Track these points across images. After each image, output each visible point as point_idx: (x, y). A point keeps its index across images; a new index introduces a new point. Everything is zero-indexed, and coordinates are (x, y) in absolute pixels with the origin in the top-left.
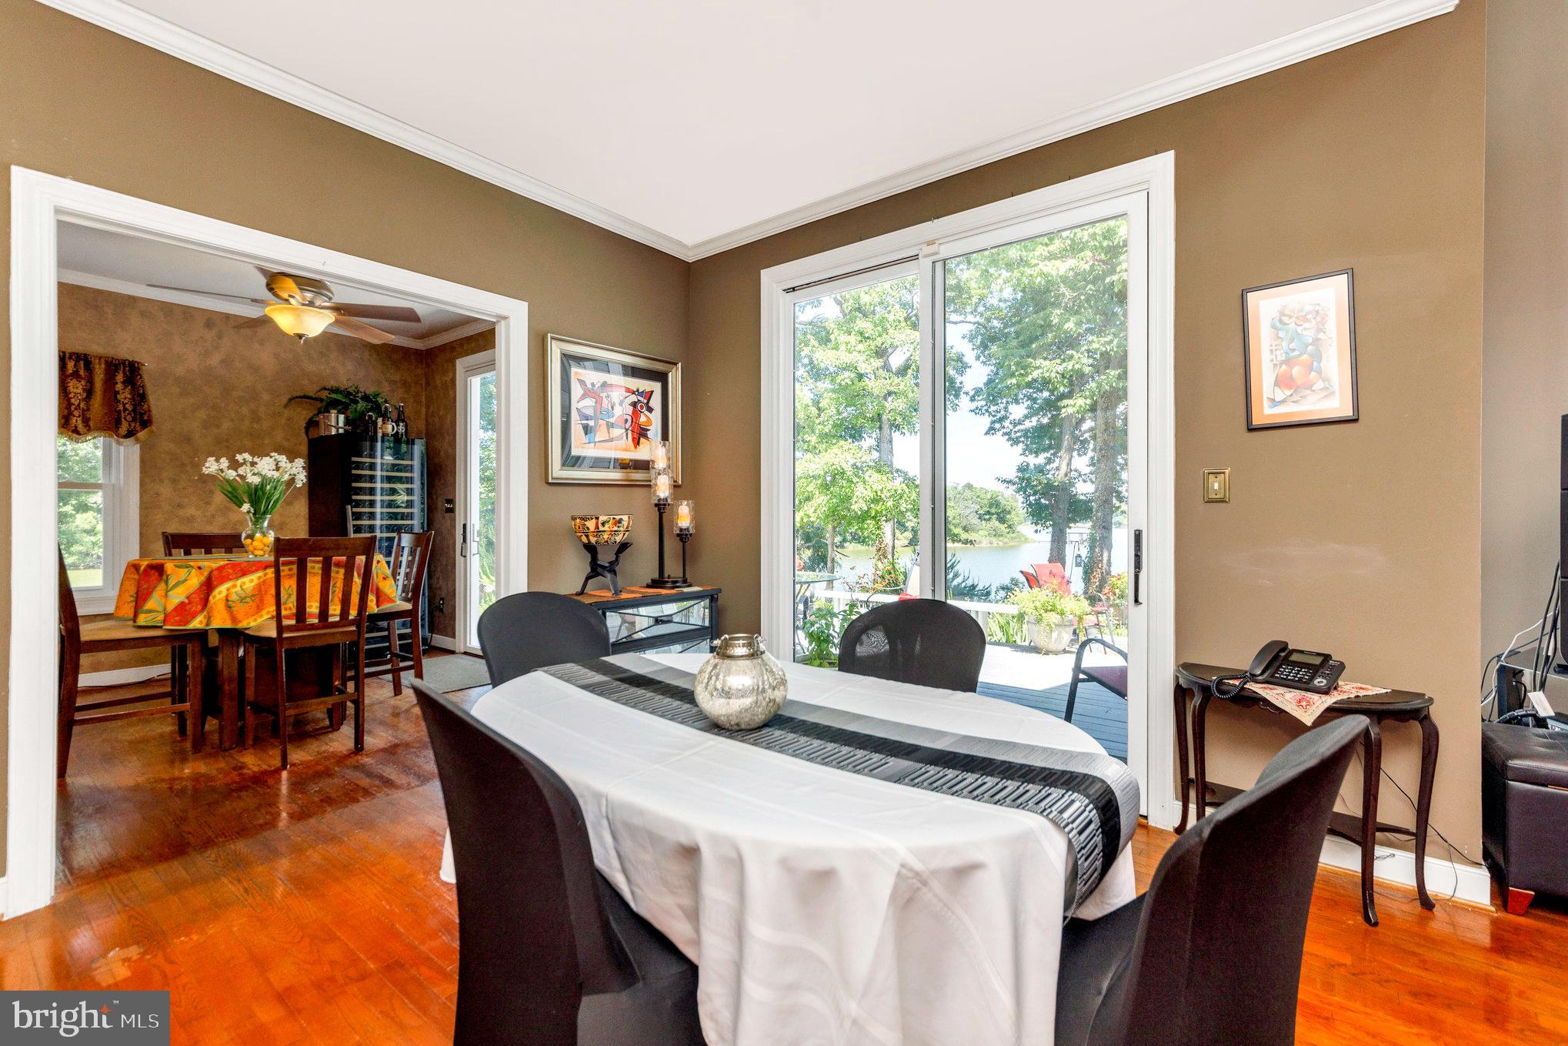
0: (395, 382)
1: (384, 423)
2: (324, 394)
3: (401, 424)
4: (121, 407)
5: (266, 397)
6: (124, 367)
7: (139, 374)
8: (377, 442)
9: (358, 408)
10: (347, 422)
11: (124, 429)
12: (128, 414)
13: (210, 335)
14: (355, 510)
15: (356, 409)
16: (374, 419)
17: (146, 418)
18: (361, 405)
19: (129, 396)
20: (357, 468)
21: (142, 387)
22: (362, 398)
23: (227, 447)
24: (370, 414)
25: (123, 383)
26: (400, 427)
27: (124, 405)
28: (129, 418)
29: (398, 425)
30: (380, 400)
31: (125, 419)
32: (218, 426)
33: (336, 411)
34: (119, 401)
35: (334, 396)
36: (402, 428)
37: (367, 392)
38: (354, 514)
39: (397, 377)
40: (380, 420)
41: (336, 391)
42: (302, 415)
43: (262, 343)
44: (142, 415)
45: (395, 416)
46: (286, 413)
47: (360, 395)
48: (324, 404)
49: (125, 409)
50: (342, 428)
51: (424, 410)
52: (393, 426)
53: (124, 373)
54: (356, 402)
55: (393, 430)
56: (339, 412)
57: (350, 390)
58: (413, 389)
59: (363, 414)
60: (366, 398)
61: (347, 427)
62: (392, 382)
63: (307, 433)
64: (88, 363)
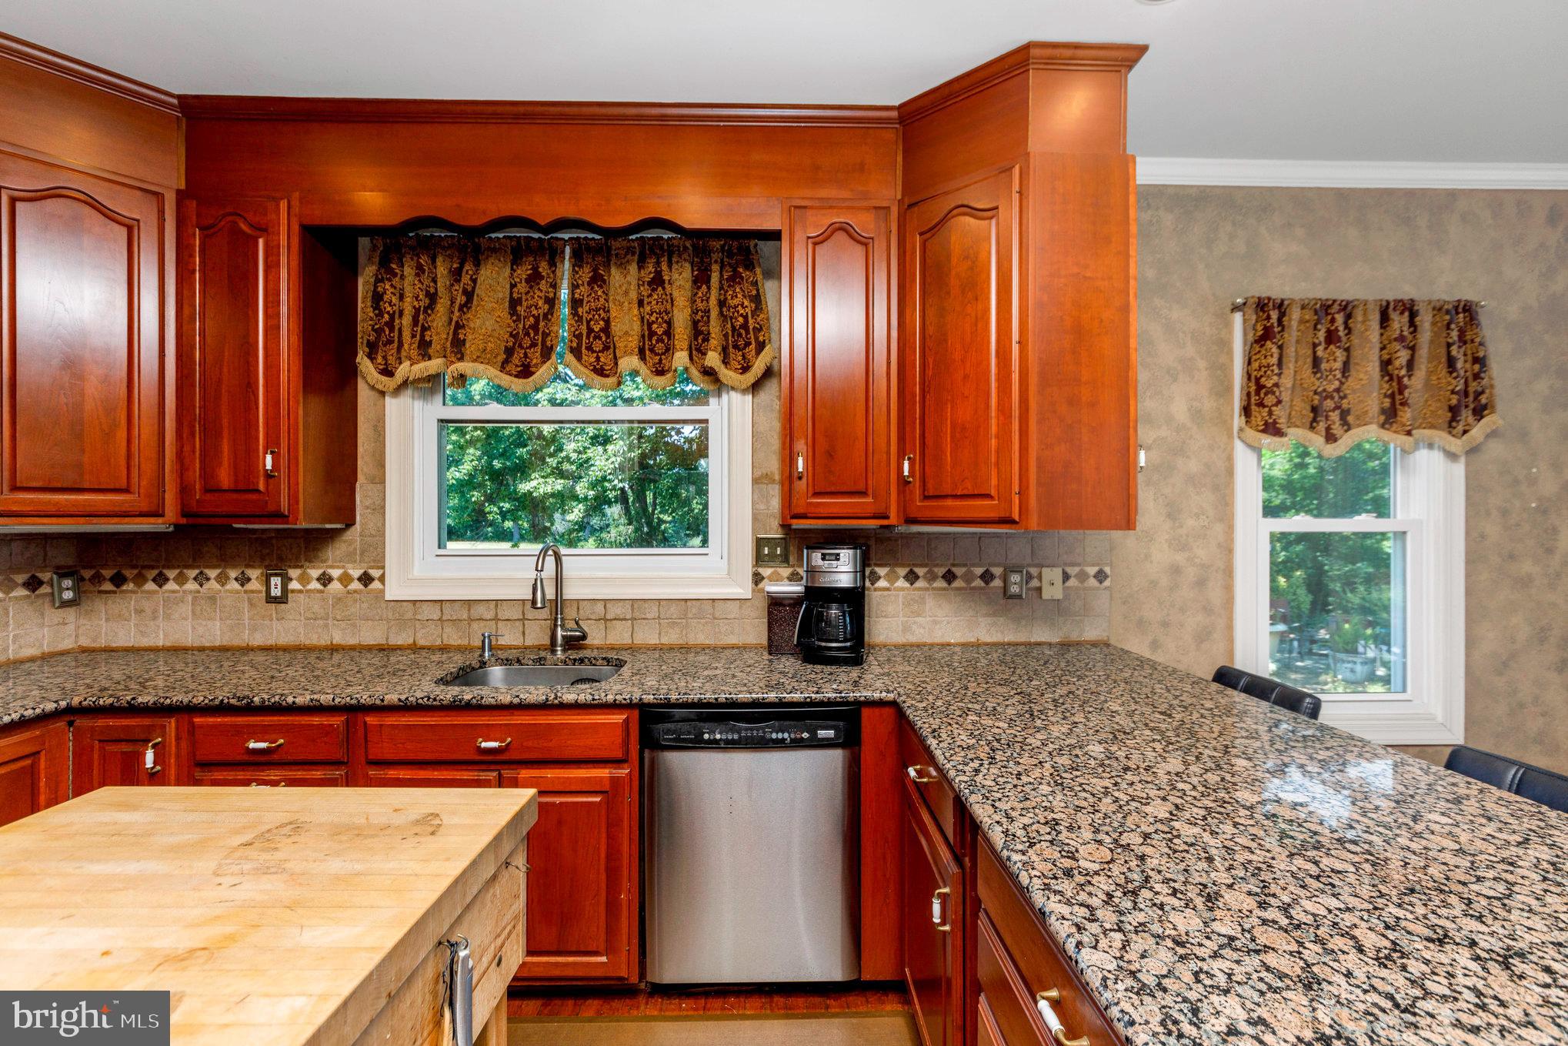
64: (1413, 315)
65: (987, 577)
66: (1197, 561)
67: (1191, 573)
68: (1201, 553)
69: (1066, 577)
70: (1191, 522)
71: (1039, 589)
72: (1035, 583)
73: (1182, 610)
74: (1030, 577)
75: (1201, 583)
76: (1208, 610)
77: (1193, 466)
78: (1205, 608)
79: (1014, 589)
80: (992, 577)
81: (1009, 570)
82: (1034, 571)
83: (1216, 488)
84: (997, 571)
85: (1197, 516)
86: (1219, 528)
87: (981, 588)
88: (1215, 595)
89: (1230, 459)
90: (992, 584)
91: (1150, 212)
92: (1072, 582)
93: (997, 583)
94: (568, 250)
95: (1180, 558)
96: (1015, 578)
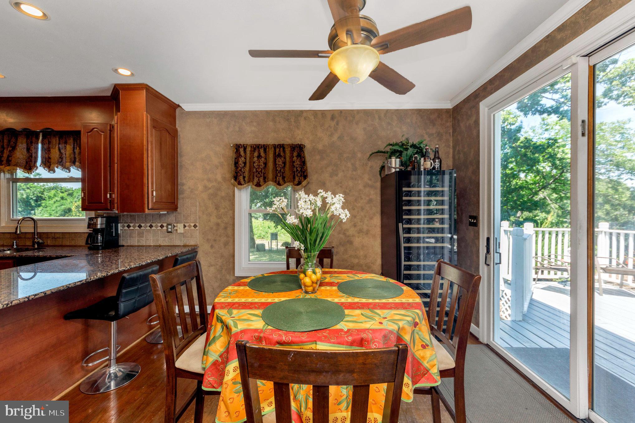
0: (432, 134)
1: (425, 161)
2: (388, 149)
3: (437, 161)
4: (295, 169)
5: (359, 155)
6: (297, 148)
7: (303, 151)
8: (421, 175)
9: (408, 153)
10: (402, 164)
11: (296, 182)
12: (299, 173)
13: (333, 124)
14: (405, 226)
15: (407, 154)
16: (418, 159)
17: (305, 174)
18: (411, 151)
19: (299, 163)
20: (407, 195)
21: (304, 157)
22: (411, 147)
23: (341, 187)
24: (416, 155)
25: (297, 156)
26: (437, 163)
27: (297, 168)
28: (299, 175)
29: (435, 162)
30: (422, 146)
31: (297, 175)
32: (337, 175)
33: (394, 157)
34: (294, 167)
35: (394, 148)
36: (437, 165)
37: (414, 143)
38: (404, 229)
39: (434, 131)
40: (422, 159)
41: (397, 144)
42: (377, 163)
43: (357, 123)
44: (304, 172)
45: (432, 156)
46: (370, 164)
47: (409, 144)
48: (389, 154)
49: (297, 170)
50: (398, 168)
51: (451, 151)
52: (431, 163)
53: (297, 151)
54: (407, 149)
55: (431, 165)
56: (397, 158)
57: (404, 142)
58: (444, 137)
59: (411, 157)
60: (413, 146)
61: (401, 167)
62: (430, 135)
63: (380, 174)
64: (284, 148)
65: (162, 226)
66: (224, 222)
67: (222, 225)
68: (225, 220)
69: (185, 226)
70: (222, 211)
71: (177, 230)
72: (176, 228)
73: (220, 236)
74: (174, 226)
75: (226, 228)
76: (227, 236)
77: (223, 194)
78: (226, 236)
79: (170, 230)
80: (163, 226)
81: (168, 225)
82: (175, 225)
83: (230, 200)
84: (165, 225)
85: (224, 208)
86: (231, 212)
87: (160, 230)
88: (229, 232)
89: (234, 192)
90: (163, 229)
91: (210, 119)
92: (187, 228)
93: (165, 228)
94: (41, 134)
95: (219, 221)
96: (170, 227)
